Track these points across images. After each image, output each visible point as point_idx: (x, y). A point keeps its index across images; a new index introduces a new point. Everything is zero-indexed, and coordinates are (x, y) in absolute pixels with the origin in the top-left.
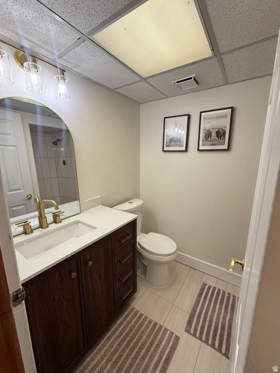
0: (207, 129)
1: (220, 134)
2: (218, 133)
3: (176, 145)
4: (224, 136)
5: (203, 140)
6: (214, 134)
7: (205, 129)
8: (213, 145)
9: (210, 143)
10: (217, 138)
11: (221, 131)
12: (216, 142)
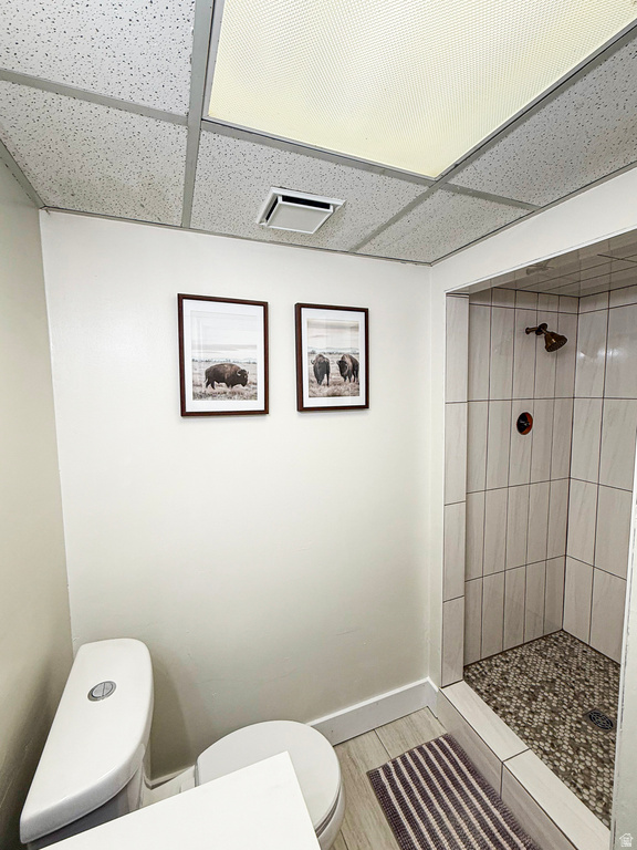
0: (318, 352)
1: (349, 369)
2: (342, 364)
3: (234, 393)
4: (356, 375)
5: (311, 381)
6: (334, 368)
7: (313, 353)
8: (334, 395)
9: (326, 390)
10: (342, 379)
11: (348, 360)
12: (342, 388)
